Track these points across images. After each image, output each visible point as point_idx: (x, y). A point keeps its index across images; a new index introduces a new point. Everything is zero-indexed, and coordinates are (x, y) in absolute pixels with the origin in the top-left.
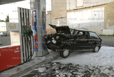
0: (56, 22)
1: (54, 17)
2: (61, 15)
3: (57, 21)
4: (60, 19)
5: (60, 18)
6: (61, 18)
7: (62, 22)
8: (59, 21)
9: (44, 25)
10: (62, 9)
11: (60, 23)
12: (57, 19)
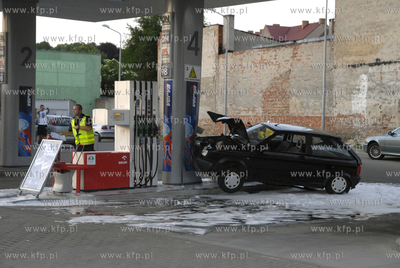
0: (352, 83)
1: (345, 58)
2: (376, 49)
3: (358, 77)
4: (370, 70)
5: (371, 65)
6: (378, 63)
7: (381, 85)
8: (364, 77)
9: (192, 112)
10: (383, 18)
11: (369, 89)
12: (359, 70)
